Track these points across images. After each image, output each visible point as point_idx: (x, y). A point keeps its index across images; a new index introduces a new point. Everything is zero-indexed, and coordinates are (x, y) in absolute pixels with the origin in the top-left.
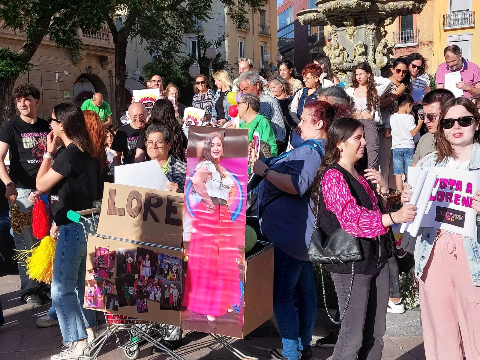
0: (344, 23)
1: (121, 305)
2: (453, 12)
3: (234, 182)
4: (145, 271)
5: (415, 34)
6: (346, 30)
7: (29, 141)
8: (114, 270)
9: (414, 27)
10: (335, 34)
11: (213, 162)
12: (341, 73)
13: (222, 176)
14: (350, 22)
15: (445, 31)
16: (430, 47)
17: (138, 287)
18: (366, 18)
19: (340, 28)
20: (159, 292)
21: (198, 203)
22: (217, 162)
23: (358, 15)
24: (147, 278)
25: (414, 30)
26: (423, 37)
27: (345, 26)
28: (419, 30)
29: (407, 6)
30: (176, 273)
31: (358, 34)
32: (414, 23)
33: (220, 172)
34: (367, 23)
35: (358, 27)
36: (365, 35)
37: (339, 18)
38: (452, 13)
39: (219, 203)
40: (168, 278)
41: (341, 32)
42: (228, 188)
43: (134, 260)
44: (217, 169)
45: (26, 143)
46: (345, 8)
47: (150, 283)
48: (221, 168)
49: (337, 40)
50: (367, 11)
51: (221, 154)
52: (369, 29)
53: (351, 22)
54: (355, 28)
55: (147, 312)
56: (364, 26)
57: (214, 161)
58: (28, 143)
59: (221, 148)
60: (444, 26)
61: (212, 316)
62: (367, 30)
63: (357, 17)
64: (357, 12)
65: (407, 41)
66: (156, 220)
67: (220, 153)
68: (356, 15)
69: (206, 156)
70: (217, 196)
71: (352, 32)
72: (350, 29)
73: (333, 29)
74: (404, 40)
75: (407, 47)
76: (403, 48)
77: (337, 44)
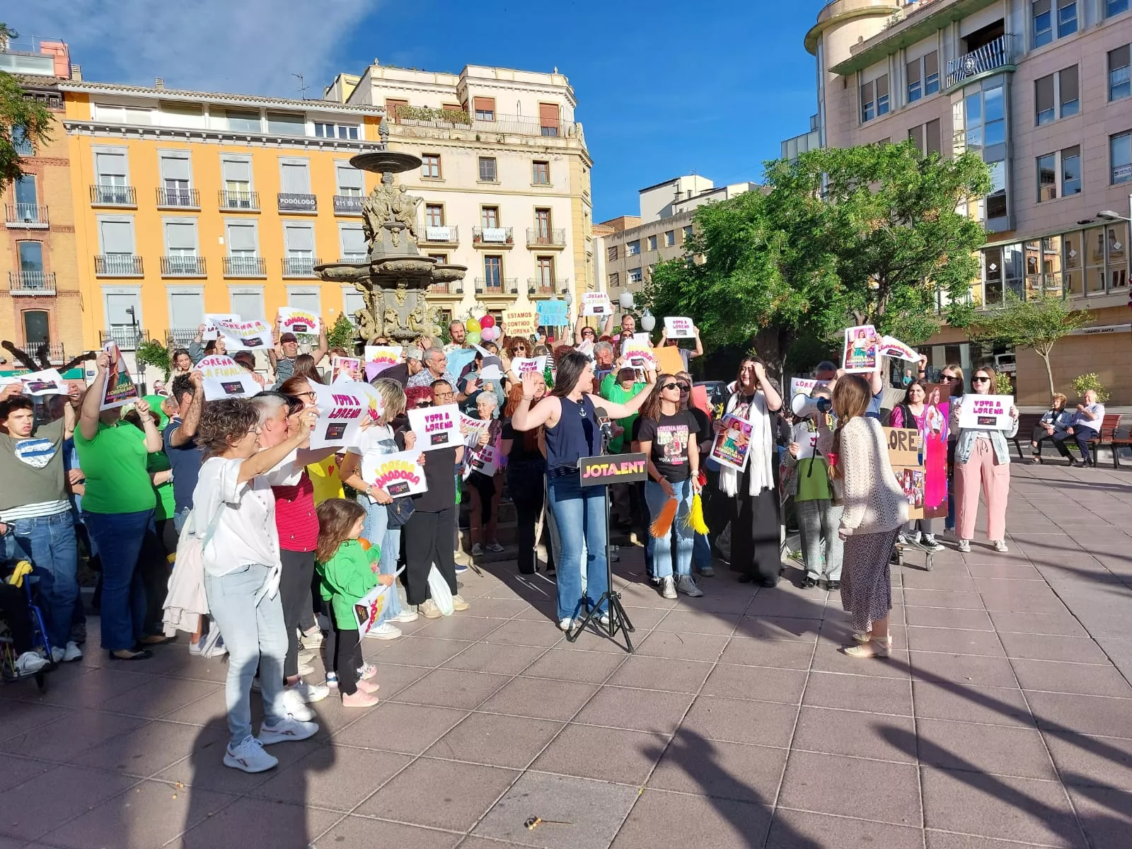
2: (108, 253)
5: (49, 278)
9: (45, 268)
15: (98, 278)
16: (75, 298)
23: (413, 278)
24: (908, 490)
25: (47, 272)
26: (63, 284)
28: (54, 273)
32: (44, 263)
38: (106, 255)
40: (918, 487)
42: (940, 422)
52: (422, 294)
60: (96, 271)
66: (906, 450)
73: (377, 289)
74: (28, 284)
75: (37, 296)
76: (30, 296)
77: (388, 307)
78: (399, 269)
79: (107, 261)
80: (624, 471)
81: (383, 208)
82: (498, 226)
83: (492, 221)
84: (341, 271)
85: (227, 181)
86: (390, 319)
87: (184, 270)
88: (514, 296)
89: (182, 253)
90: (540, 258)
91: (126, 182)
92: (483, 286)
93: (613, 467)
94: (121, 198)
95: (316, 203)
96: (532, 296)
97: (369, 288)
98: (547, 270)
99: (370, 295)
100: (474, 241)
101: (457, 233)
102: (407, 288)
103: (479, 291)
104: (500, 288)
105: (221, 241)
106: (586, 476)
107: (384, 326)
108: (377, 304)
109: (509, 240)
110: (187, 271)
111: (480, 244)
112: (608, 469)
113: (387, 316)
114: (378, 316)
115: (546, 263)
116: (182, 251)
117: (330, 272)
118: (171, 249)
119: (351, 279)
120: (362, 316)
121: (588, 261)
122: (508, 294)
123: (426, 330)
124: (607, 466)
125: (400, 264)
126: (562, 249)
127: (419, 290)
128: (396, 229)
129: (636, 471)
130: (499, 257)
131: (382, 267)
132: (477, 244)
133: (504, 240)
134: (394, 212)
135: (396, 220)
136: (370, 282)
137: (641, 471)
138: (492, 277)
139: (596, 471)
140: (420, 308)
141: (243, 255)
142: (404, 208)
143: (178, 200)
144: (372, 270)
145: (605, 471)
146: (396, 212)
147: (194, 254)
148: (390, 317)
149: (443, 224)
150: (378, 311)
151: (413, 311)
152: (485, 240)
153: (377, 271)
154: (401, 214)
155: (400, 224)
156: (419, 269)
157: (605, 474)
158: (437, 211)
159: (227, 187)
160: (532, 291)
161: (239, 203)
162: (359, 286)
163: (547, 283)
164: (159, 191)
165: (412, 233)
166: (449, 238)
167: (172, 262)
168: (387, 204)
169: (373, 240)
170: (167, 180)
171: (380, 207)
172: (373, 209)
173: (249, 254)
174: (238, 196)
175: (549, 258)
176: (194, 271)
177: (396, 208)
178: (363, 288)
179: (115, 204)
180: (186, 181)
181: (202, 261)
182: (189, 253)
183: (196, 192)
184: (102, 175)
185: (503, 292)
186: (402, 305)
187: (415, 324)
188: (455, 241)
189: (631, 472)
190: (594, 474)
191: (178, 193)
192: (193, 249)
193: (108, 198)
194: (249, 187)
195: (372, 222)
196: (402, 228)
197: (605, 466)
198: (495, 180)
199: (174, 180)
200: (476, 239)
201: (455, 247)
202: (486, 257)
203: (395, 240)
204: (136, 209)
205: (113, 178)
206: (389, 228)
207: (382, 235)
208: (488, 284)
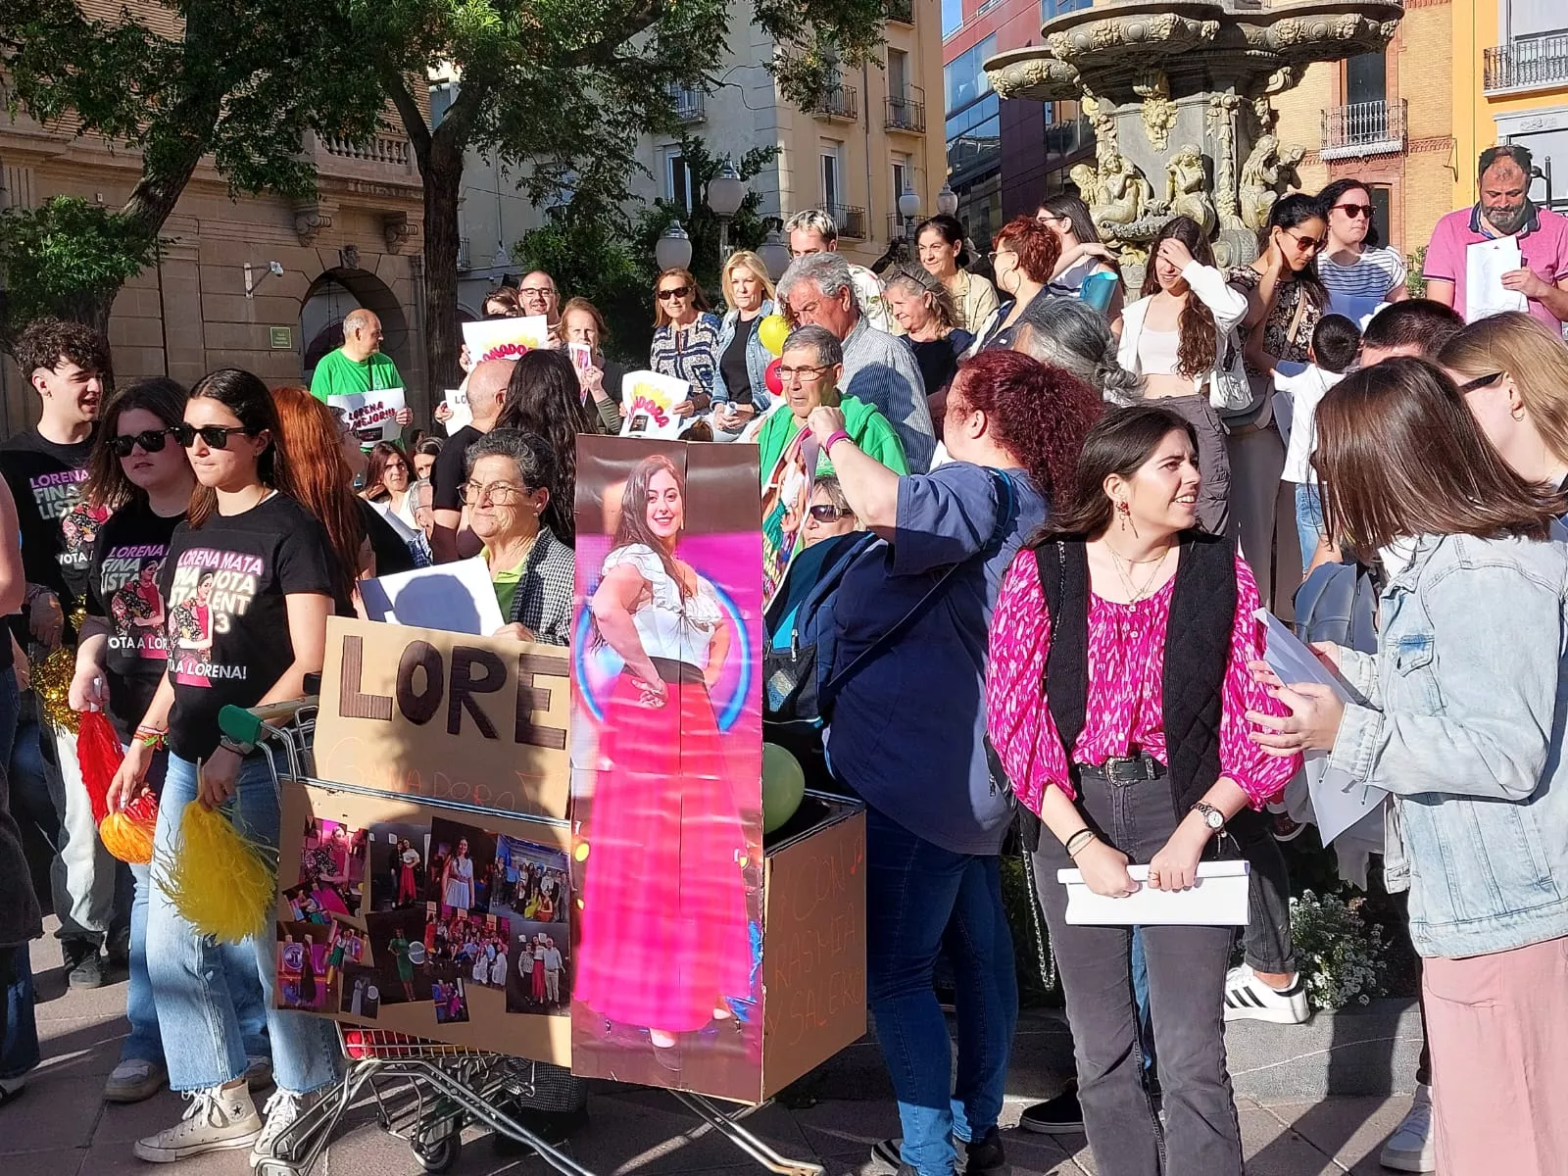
0: (1136, 88)
1: (386, 1000)
2: (1517, 38)
3: (723, 609)
4: (458, 893)
5: (1394, 114)
6: (1143, 111)
7: (54, 499)
8: (363, 891)
9: (1390, 90)
10: (1109, 125)
11: (655, 548)
12: (1130, 250)
13: (685, 592)
14: (1153, 88)
15: (1491, 100)
16: (1443, 153)
17: (439, 940)
18: (1205, 72)
19: (1124, 107)
20: (501, 957)
21: (613, 679)
22: (667, 547)
23: (1180, 63)
24: (462, 914)
25: (1390, 101)
26: (1421, 124)
27: (1139, 99)
28: (1405, 102)
29: (1339, 30)
30: (553, 898)
31: (1181, 123)
32: (1390, 80)
33: (678, 580)
34: (1209, 86)
35: (1180, 100)
36: (1205, 124)
37: (1119, 73)
38: (1514, 43)
39: (678, 674)
40: (529, 912)
41: (1129, 118)
42: (705, 628)
43: (422, 857)
44: (669, 570)
45: (44, 502)
46: (1135, 40)
47: (474, 930)
48: (683, 567)
49: (1115, 144)
50: (1210, 50)
51: (678, 522)
52: (1218, 105)
53: (1157, 87)
54: (1171, 103)
55: (467, 1020)
56: (1200, 96)
57: (656, 544)
58: (49, 505)
59: (676, 505)
60: (1487, 86)
61: (666, 1033)
62: (1212, 111)
63: (1177, 69)
64: (1177, 55)
65: (1367, 136)
66: (489, 732)
67: (674, 520)
68: (1172, 64)
69: (632, 529)
70: (671, 653)
71: (1164, 118)
72: (1155, 109)
73: (1100, 110)
74: (1358, 132)
75: (1369, 157)
76: (1356, 158)
79: (1514, 57)
156: (1141, 39)
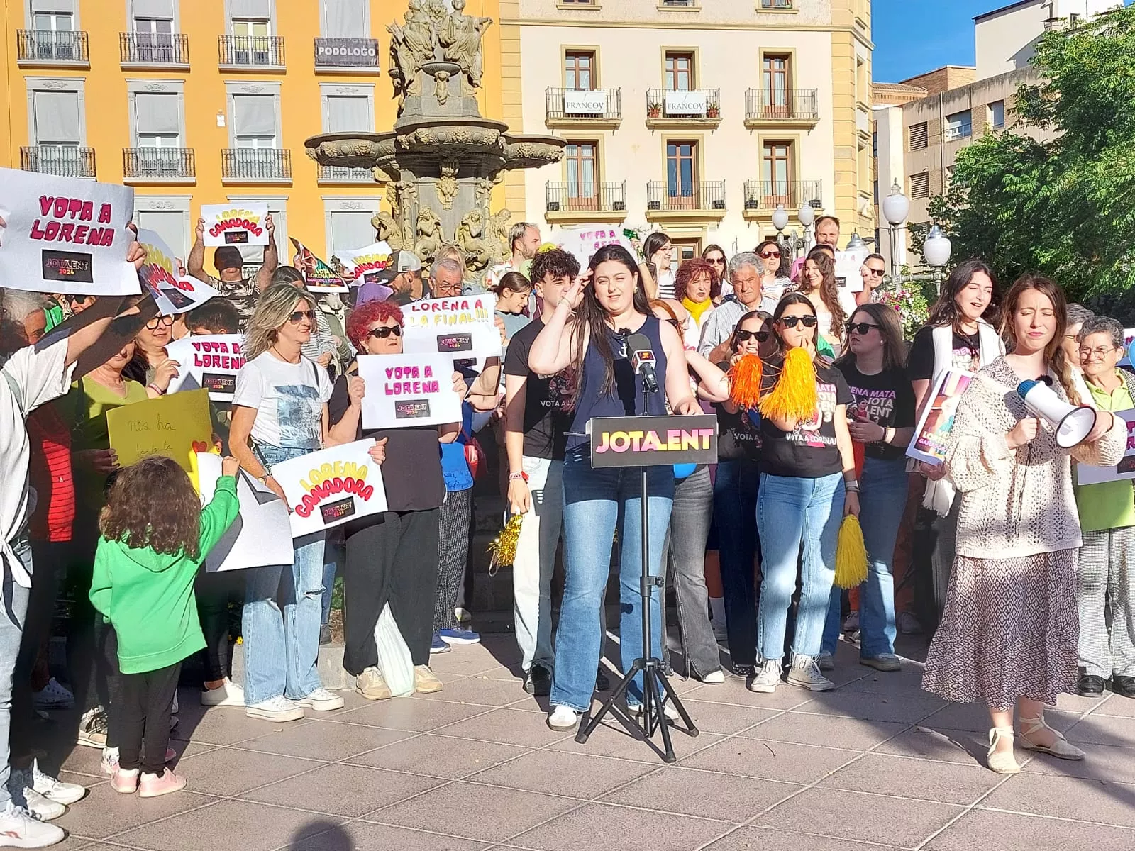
0: (444, 169)
2: (41, 143)
14: (455, 171)
19: (423, 179)
23: (469, 158)
27: (438, 174)
29: (550, 154)
37: (429, 158)
38: (39, 146)
46: (474, 142)
52: (484, 187)
53: (457, 170)
54: (456, 181)
56: (472, 179)
62: (481, 190)
68: (464, 158)
72: (448, 183)
73: (407, 177)
77: (423, 209)
78: (441, 142)
79: (40, 155)
80: (672, 445)
81: (422, 37)
82: (692, 88)
83: (683, 78)
84: (347, 146)
85: (234, 20)
86: (425, 229)
87: (159, 170)
88: (718, 213)
89: (159, 142)
90: (769, 144)
91: (74, 24)
92: (660, 195)
93: (652, 437)
94: (65, 51)
95: (377, 53)
96: (751, 213)
97: (396, 177)
98: (781, 166)
99: (397, 189)
100: (649, 115)
101: (619, 100)
102: (457, 176)
103: (653, 205)
104: (692, 200)
105: (221, 121)
106: (600, 450)
107: (415, 242)
108: (406, 203)
109: (712, 112)
110: (165, 172)
111: (660, 119)
112: (642, 440)
113: (423, 225)
114: (407, 224)
115: (780, 152)
116: (158, 139)
117: (330, 148)
118: (141, 135)
119: (366, 161)
120: (381, 225)
121: (861, 148)
122: (707, 210)
123: (488, 250)
124: (641, 434)
125: (442, 133)
126: (811, 127)
127: (480, 179)
128: (443, 74)
129: (697, 448)
130: (693, 143)
131: (413, 139)
132: (653, 121)
133: (703, 111)
134: (443, 45)
135: (445, 59)
136: (395, 165)
137: (706, 445)
138: (679, 179)
139: (620, 442)
140: (479, 211)
141: (255, 144)
142: (459, 36)
143: (155, 54)
144: (397, 143)
145: (636, 442)
146: (445, 45)
147: (177, 143)
148: (427, 226)
149: (593, 86)
150: (407, 216)
151: (466, 216)
152: (668, 112)
153: (405, 146)
154: (454, 47)
155: (450, 65)
156: (476, 142)
157: (636, 448)
158: (584, 63)
159: (233, 29)
160: (751, 204)
161: (251, 57)
162: (379, 173)
163: (781, 189)
164: (124, 39)
165: (470, 80)
166: (603, 111)
167: (141, 157)
168: (429, 30)
169: (406, 94)
170: (137, 19)
171: (418, 37)
172: (404, 40)
173: (265, 144)
174: (251, 44)
175: (787, 143)
176: (175, 172)
177: (445, 37)
178: (387, 178)
179: (54, 61)
180: (169, 20)
181: (188, 155)
182: (169, 142)
183: (182, 40)
184: (36, 13)
185: (698, 207)
186: (447, 206)
187: (469, 239)
188: (615, 116)
189: (685, 447)
190: (614, 447)
191: (154, 41)
192: (176, 135)
193: (44, 51)
194: (268, 29)
195: (403, 63)
196: (454, 72)
197: (637, 435)
198: (690, 4)
199: (149, 20)
200: (652, 111)
201: (615, 127)
202: (670, 142)
203: (441, 92)
204: (87, 69)
205: (53, 18)
206: (431, 72)
207: (420, 85)
208: (672, 193)
